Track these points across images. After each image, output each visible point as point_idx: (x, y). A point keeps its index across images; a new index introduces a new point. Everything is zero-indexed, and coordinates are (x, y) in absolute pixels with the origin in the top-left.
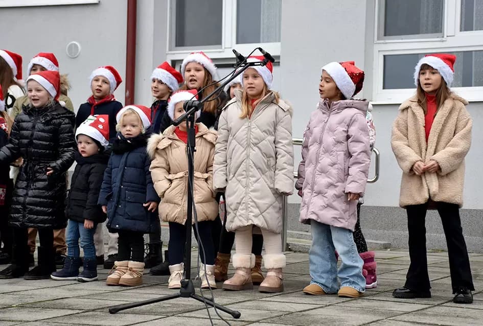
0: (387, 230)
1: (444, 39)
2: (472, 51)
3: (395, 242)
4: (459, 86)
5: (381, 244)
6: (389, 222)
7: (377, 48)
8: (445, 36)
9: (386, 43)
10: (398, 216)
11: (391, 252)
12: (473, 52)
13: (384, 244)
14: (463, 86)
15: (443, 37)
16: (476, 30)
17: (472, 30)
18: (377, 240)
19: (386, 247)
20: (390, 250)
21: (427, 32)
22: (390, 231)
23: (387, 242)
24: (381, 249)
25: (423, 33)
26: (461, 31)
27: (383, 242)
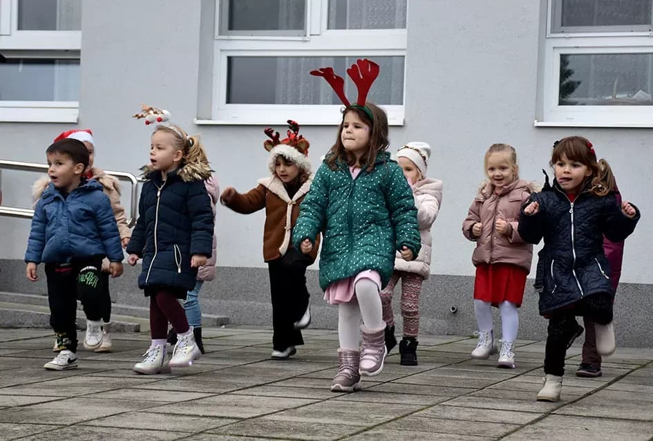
0: (225, 299)
1: (306, 39)
2: (345, 57)
3: (235, 316)
4: (329, 104)
5: (214, 319)
6: (229, 289)
7: (219, 45)
8: (308, 35)
9: (232, 40)
10: (240, 280)
11: (226, 329)
12: (347, 59)
13: (218, 319)
14: (333, 104)
15: (305, 36)
16: (350, 28)
17: (345, 28)
18: (211, 313)
19: (221, 323)
20: (226, 327)
21: (288, 28)
22: (229, 301)
23: (223, 316)
24: (213, 326)
25: (281, 29)
26: (328, 28)
27: (216, 317)
